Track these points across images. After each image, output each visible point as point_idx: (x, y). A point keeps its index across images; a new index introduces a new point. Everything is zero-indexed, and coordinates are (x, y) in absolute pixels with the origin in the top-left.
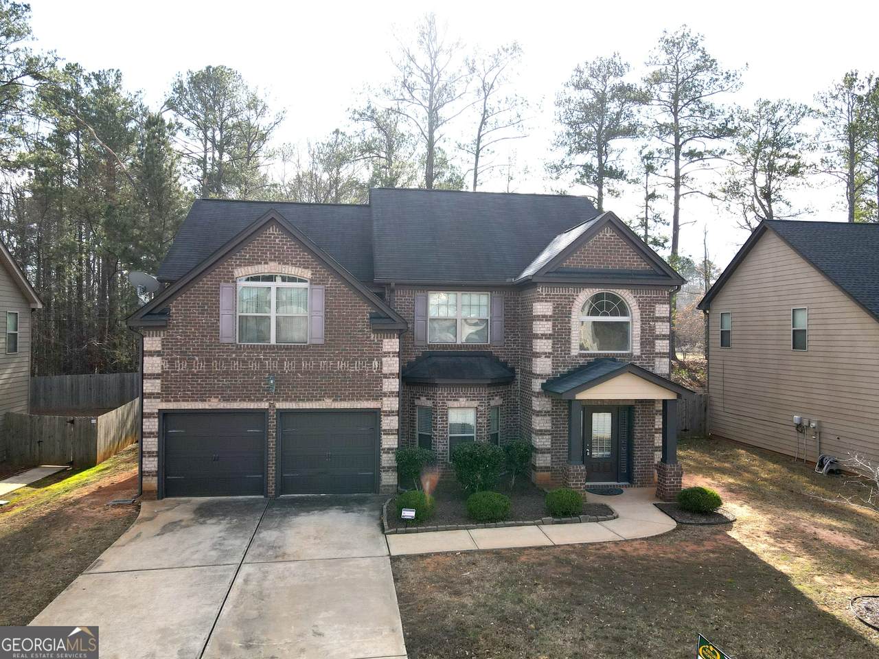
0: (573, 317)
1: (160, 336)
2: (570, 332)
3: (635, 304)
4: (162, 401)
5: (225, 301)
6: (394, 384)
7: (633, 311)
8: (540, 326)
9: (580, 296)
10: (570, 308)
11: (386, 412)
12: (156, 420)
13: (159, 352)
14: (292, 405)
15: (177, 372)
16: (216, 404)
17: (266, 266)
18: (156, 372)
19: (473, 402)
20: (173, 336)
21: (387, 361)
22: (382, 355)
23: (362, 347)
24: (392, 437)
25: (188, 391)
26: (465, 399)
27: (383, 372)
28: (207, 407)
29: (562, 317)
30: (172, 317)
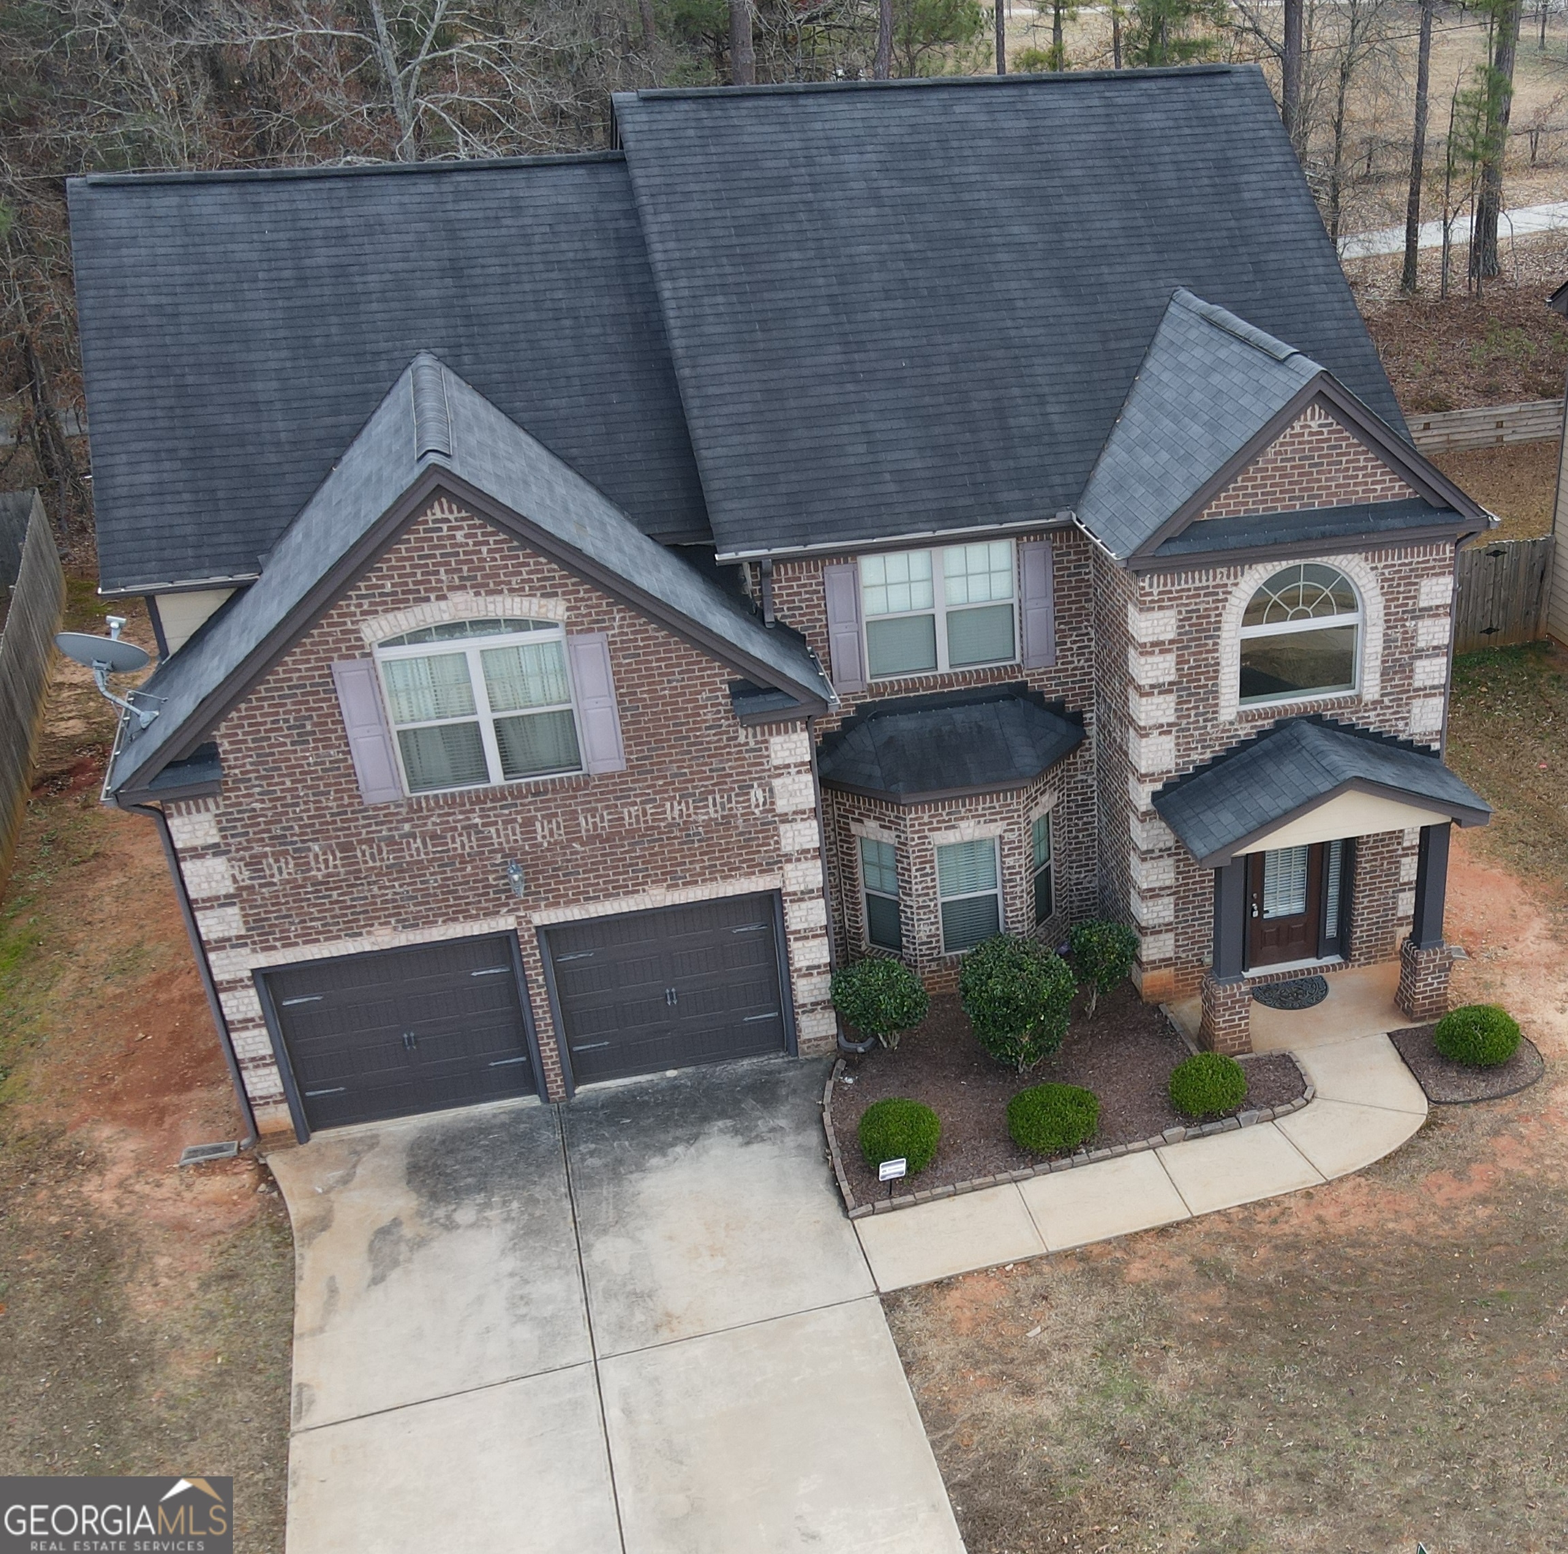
0: (1224, 635)
1: (207, 810)
2: (1216, 671)
3: (1374, 584)
4: (254, 951)
5: (353, 705)
6: (807, 832)
7: (1367, 602)
8: (1148, 667)
9: (1242, 585)
10: (1220, 615)
11: (795, 894)
12: (252, 992)
13: (216, 845)
14: (574, 913)
15: (274, 884)
16: (387, 939)
17: (443, 604)
18: (223, 892)
19: (993, 825)
20: (240, 804)
21: (784, 786)
22: (769, 774)
23: (721, 762)
24: (817, 942)
25: (312, 920)
26: (972, 822)
27: (778, 811)
28: (368, 948)
29: (1200, 639)
30: (226, 760)
